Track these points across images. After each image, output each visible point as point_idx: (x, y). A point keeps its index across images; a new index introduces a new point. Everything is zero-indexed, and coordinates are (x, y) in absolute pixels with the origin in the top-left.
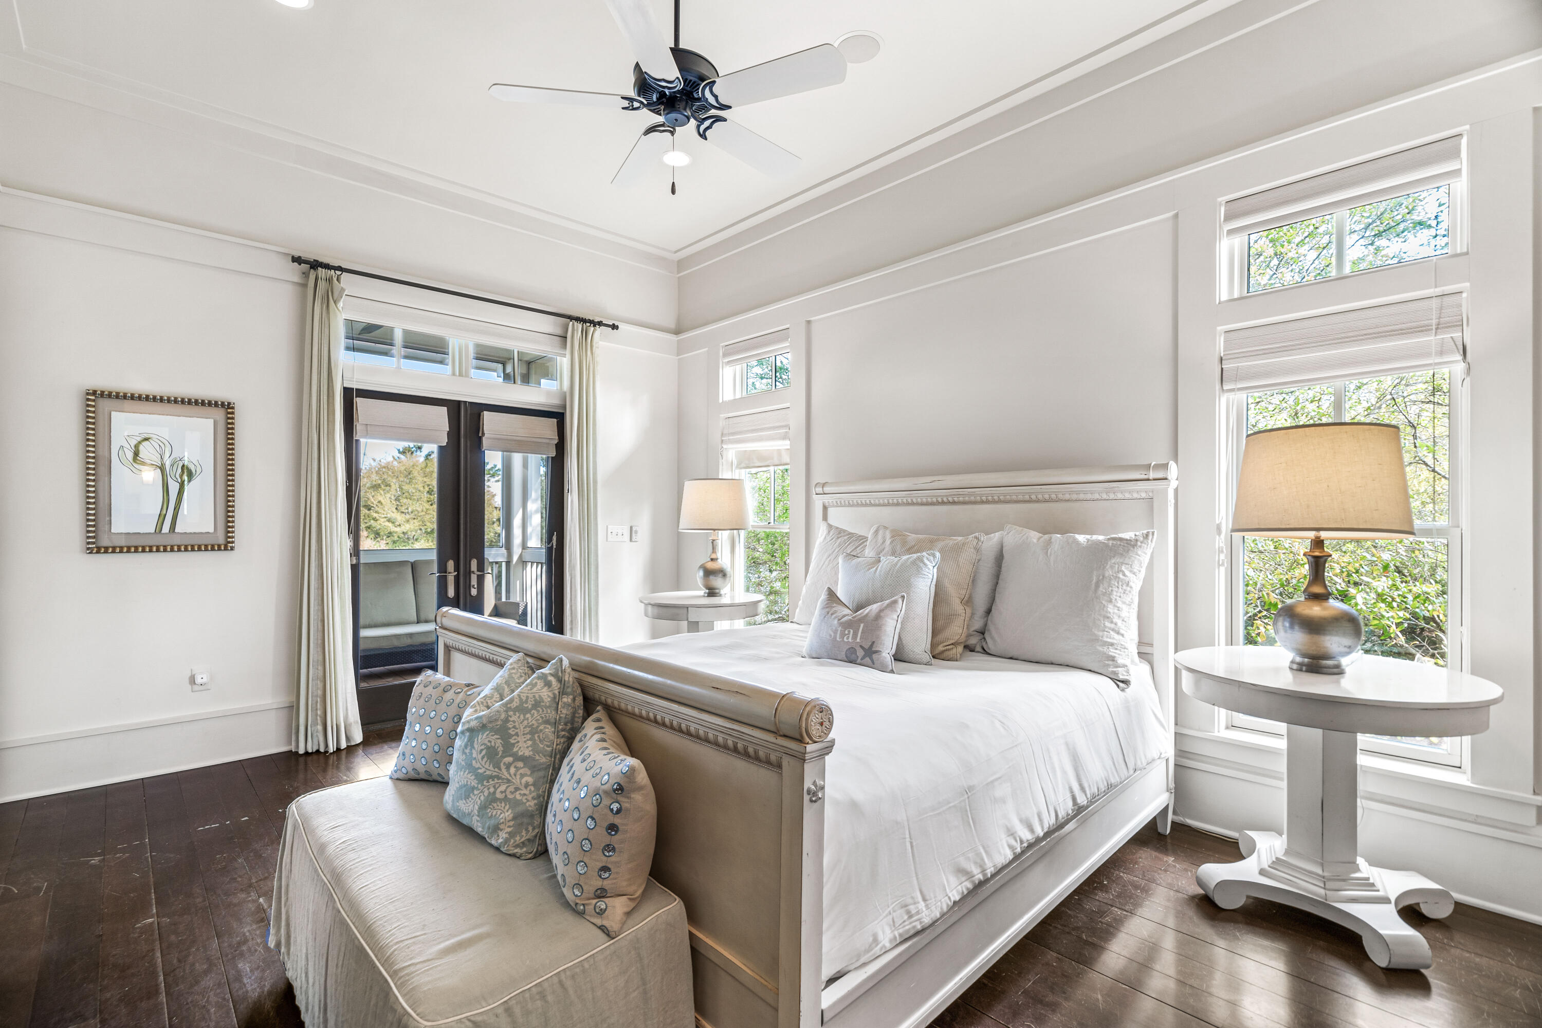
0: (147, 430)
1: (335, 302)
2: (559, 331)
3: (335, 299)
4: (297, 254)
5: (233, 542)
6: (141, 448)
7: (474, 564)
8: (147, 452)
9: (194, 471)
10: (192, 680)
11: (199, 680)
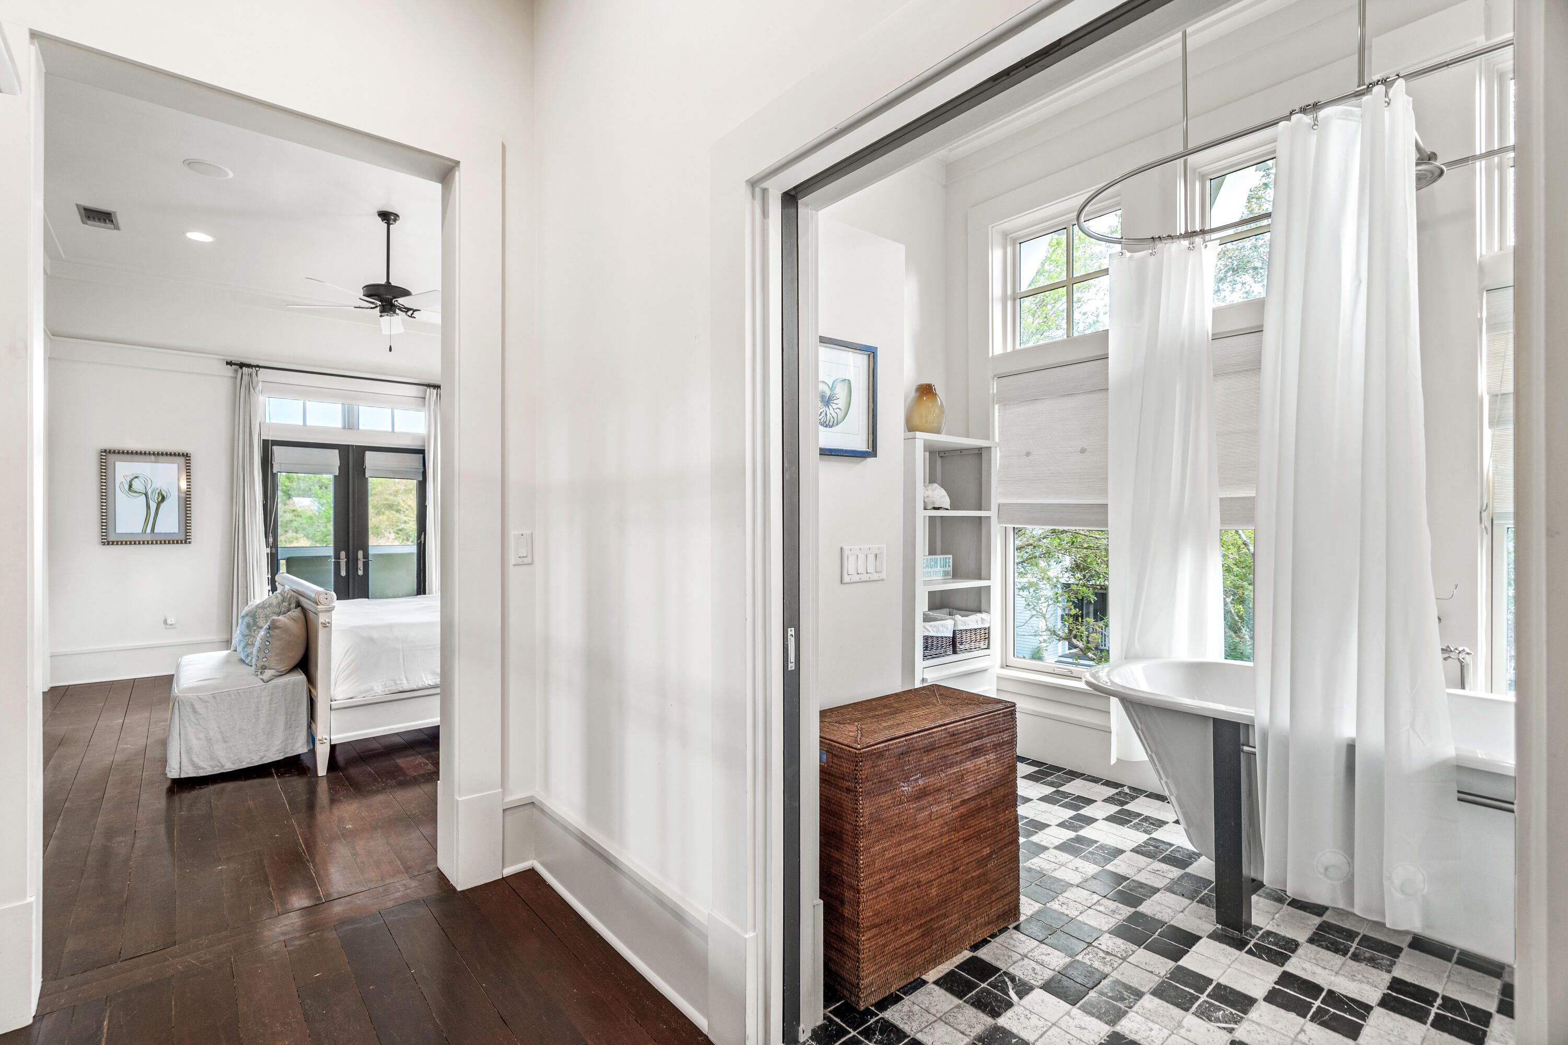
0: (136, 472)
1: (254, 389)
2: (421, 395)
3: (254, 385)
4: (229, 359)
5: (190, 539)
6: (133, 482)
7: (360, 554)
8: (137, 485)
9: (165, 496)
10: (165, 622)
11: (169, 622)
